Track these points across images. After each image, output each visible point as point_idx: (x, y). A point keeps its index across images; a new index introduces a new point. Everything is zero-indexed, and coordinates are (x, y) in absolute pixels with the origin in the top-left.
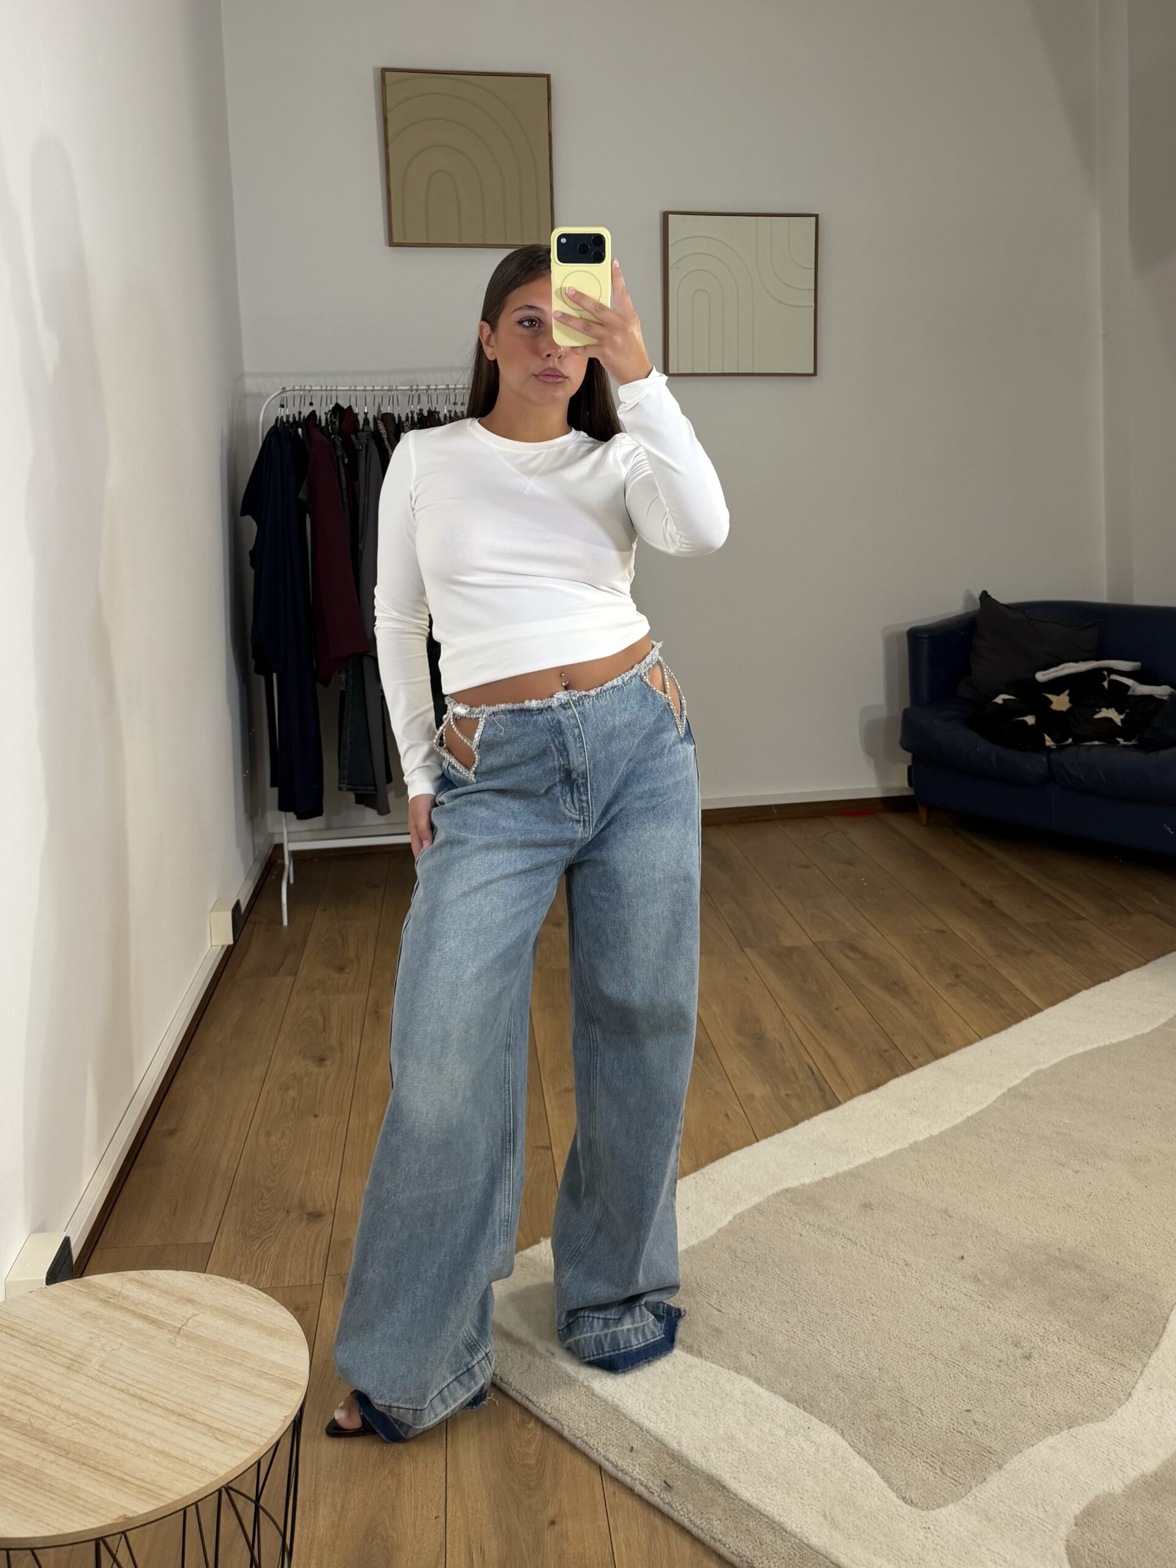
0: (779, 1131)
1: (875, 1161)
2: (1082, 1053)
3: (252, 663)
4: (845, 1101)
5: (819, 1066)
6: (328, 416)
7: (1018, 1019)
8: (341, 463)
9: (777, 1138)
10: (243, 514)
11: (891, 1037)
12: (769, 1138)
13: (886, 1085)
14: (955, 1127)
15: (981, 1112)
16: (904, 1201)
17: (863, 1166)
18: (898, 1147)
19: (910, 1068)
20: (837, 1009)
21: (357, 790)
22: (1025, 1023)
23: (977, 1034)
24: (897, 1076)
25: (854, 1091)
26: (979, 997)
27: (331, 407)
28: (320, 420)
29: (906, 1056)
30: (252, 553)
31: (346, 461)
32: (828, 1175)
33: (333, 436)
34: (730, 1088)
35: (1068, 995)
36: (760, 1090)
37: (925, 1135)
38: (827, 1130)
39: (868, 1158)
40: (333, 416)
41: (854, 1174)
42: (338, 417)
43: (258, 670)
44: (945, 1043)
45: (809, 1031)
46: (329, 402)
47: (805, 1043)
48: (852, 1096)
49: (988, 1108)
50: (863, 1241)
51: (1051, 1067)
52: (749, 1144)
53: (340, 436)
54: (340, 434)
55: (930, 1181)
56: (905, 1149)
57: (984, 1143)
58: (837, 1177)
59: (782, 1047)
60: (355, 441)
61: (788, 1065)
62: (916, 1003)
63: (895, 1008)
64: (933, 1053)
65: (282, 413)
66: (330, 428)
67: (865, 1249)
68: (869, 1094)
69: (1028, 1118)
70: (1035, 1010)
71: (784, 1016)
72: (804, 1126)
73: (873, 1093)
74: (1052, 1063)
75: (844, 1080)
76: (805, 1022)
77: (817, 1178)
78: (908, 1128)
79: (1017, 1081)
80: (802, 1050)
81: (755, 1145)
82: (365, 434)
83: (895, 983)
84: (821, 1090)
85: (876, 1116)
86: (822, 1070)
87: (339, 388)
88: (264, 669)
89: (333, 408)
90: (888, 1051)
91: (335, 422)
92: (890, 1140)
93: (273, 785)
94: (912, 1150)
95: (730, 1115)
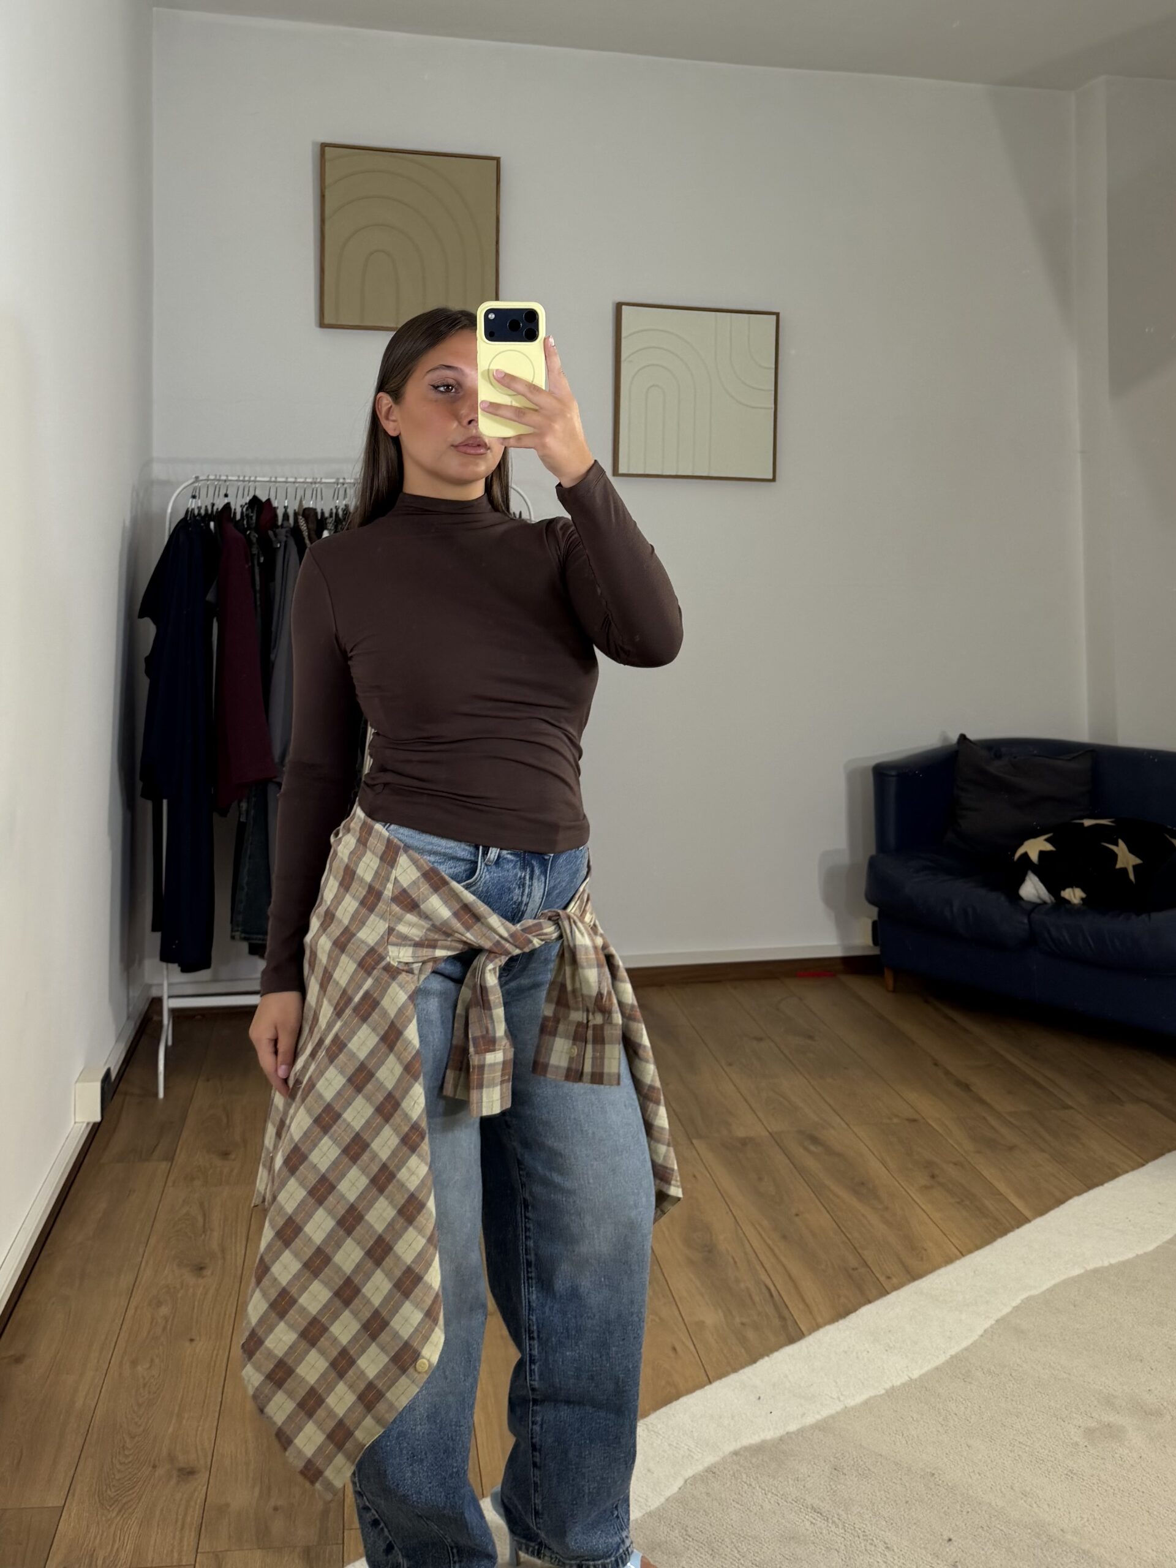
0: (735, 1370)
1: (846, 1411)
2: (1078, 1275)
3: (139, 785)
4: (810, 1334)
5: (778, 1287)
6: (244, 509)
7: (1004, 1232)
8: (256, 563)
9: (733, 1379)
10: (141, 615)
11: (860, 1251)
12: (724, 1380)
13: (857, 1312)
14: (937, 1368)
15: (967, 1349)
16: (881, 1463)
17: (832, 1417)
18: (871, 1393)
19: (884, 1292)
20: (797, 1215)
21: (253, 939)
22: (1011, 1236)
23: (957, 1248)
24: (870, 1302)
25: (820, 1320)
26: (958, 1203)
27: (248, 499)
28: (235, 513)
29: (878, 1275)
30: (147, 659)
31: (262, 560)
32: (793, 1427)
33: (248, 532)
34: (677, 1313)
35: (1060, 1202)
36: (711, 1317)
37: (904, 1379)
38: (790, 1370)
39: (839, 1407)
40: (250, 510)
41: (823, 1426)
42: (255, 512)
43: (145, 795)
44: (922, 1259)
45: (765, 1241)
46: (246, 493)
47: (763, 1258)
48: (817, 1327)
49: (974, 1344)
50: (836, 1516)
51: (1044, 1293)
52: (700, 1386)
53: (256, 532)
54: (257, 530)
55: (911, 1437)
56: (881, 1396)
57: (971, 1390)
58: (801, 1432)
59: (735, 1262)
60: (273, 539)
61: (742, 1285)
62: (887, 1208)
63: (863, 1215)
64: (908, 1272)
65: (193, 504)
66: (245, 522)
67: (837, 1526)
68: (836, 1324)
69: (1020, 1358)
70: (1022, 1220)
71: (738, 1223)
72: (764, 1364)
73: (842, 1324)
74: (1045, 1288)
75: (807, 1305)
76: (759, 1229)
77: (780, 1432)
78: (883, 1369)
79: (1007, 1310)
80: (759, 1267)
81: (707, 1388)
82: (283, 531)
83: (863, 1184)
84: (782, 1318)
85: (846, 1352)
86: (783, 1294)
87: (258, 479)
88: (153, 794)
89: (251, 501)
90: (856, 1269)
91: (251, 517)
92: (863, 1383)
93: (154, 929)
94: (889, 1397)
95: (678, 1349)
